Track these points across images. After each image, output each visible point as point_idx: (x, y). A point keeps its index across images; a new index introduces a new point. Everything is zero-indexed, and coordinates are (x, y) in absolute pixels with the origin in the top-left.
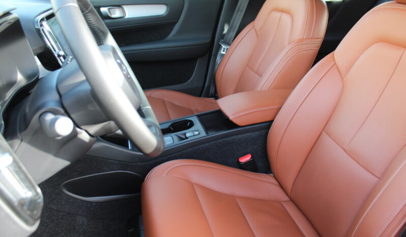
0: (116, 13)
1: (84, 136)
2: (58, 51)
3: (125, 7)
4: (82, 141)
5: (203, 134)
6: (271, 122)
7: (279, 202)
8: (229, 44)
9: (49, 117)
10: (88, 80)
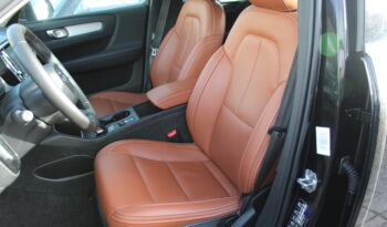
0: (61, 34)
1: (42, 125)
2: (16, 72)
3: (68, 28)
4: (41, 128)
5: (137, 118)
6: (186, 103)
7: (202, 163)
8: (158, 47)
9: (18, 112)
10: (40, 87)
